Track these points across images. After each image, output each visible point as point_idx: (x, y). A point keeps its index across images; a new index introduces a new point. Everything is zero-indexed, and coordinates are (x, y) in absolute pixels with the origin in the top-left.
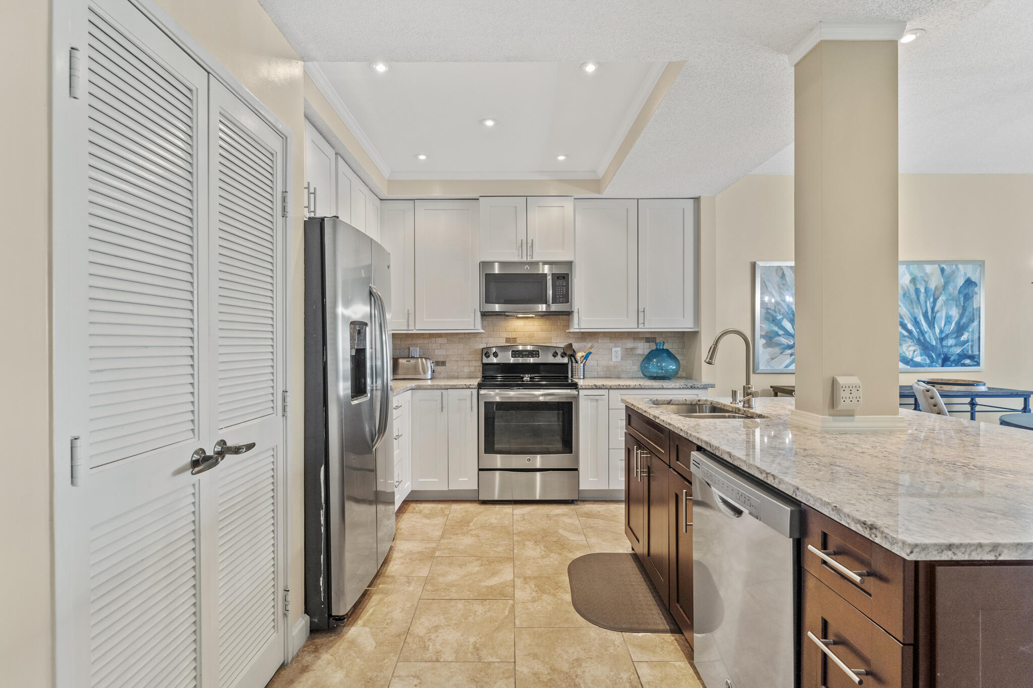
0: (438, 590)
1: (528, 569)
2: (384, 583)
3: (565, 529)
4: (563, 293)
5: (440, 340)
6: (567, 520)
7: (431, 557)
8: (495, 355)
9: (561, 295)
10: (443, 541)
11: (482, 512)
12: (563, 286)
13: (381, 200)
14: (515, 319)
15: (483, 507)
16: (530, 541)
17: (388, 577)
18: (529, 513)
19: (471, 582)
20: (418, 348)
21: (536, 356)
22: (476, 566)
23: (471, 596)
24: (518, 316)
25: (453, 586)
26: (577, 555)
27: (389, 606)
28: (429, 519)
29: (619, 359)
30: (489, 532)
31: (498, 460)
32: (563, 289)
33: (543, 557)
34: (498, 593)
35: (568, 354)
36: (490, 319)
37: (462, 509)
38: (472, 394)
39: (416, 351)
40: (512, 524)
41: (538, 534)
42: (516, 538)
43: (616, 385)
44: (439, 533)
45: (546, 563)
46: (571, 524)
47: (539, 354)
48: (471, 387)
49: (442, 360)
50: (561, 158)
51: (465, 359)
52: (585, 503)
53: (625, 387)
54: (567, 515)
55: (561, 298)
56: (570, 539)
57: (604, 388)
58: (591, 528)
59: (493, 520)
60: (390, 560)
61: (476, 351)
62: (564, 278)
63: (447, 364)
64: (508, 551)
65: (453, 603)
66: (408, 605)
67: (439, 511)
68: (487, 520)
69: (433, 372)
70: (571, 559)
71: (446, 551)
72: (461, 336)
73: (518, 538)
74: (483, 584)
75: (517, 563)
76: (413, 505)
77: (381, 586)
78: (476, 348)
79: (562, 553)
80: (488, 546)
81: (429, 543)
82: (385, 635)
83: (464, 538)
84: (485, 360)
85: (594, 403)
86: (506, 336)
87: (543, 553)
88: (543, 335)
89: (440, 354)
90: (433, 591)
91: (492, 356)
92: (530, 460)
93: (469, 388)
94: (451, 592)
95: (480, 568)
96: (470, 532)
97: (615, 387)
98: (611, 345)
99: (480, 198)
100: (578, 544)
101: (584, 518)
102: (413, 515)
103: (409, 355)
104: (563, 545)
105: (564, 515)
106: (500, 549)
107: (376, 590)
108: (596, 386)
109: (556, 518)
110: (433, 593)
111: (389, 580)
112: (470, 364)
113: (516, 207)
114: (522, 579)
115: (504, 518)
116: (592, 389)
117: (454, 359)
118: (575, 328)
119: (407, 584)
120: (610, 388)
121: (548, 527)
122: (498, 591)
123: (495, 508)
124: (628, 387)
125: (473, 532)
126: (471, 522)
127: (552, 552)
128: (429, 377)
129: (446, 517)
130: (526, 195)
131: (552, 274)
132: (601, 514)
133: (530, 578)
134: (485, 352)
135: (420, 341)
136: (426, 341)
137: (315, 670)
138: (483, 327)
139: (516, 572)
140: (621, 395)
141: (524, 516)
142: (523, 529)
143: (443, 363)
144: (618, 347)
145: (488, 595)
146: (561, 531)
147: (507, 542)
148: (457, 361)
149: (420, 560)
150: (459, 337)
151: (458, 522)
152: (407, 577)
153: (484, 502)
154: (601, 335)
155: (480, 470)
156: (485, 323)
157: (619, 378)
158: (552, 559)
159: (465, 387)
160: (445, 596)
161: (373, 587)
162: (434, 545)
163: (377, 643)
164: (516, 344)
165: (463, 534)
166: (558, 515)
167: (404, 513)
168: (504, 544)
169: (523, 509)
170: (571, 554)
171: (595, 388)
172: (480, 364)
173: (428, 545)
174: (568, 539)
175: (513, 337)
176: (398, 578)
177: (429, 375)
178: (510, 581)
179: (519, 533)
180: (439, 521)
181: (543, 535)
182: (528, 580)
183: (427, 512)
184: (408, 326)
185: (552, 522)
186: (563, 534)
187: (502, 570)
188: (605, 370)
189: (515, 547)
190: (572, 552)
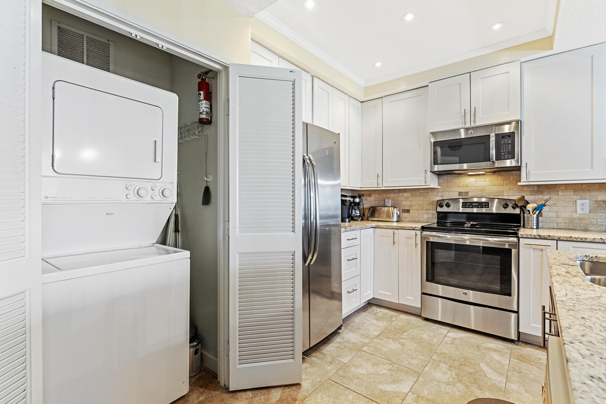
0: (345, 377)
1: (427, 389)
2: (316, 357)
3: (488, 364)
4: (508, 149)
5: (406, 195)
6: (496, 356)
7: (359, 349)
8: (448, 206)
9: (506, 152)
10: (375, 340)
11: (420, 327)
12: (508, 144)
13: (362, 102)
14: (467, 177)
15: (425, 322)
16: (446, 364)
17: (322, 353)
18: (461, 339)
19: (372, 380)
20: (390, 200)
21: (485, 207)
22: (386, 369)
23: (364, 392)
24: (469, 174)
25: (358, 378)
26: (485, 395)
27: (307, 375)
28: (378, 321)
29: (587, 211)
30: (415, 344)
31: (440, 289)
32: (508, 146)
33: (448, 384)
34: (386, 400)
35: (519, 205)
36: (444, 177)
37: (406, 320)
38: (416, 235)
39: (389, 202)
40: (439, 343)
41: (458, 361)
42: (434, 357)
43: (566, 237)
44: (376, 333)
45: (447, 390)
46: (498, 362)
47: (488, 205)
48: (416, 229)
49: (407, 209)
50: (497, 27)
51: (424, 208)
52: (528, 345)
53: (579, 240)
54: (500, 351)
55: (506, 155)
56: (488, 375)
57: (550, 238)
58: (519, 373)
59: (425, 336)
60: (332, 342)
61: (433, 202)
62: (509, 136)
63: (411, 212)
64: (420, 366)
65: (348, 392)
66: (318, 380)
67: (389, 316)
68: (420, 334)
69: (399, 217)
70: (476, 396)
71: (372, 348)
72: (421, 191)
73: (437, 358)
74: (381, 387)
75: (421, 379)
76: (374, 308)
77: (313, 358)
78: (433, 200)
79: (470, 387)
80: (406, 356)
81: (365, 338)
82: (289, 395)
83: (392, 343)
84: (439, 209)
85: (539, 253)
86: (459, 191)
87: (451, 379)
88: (495, 189)
89: (406, 204)
90: (342, 376)
91: (445, 207)
92: (466, 294)
93: (414, 230)
94: (353, 382)
95: (386, 372)
96: (400, 340)
97: (565, 239)
98: (575, 197)
99: (430, 84)
100: (493, 384)
101: (516, 360)
102: (369, 314)
103: (384, 205)
104: (475, 380)
105: (495, 351)
106: (415, 361)
107: (309, 360)
108: (540, 236)
109: (486, 351)
110: (341, 378)
111: (321, 356)
112: (428, 212)
113: (460, 83)
114: (415, 395)
115: (436, 337)
116: (536, 238)
117: (415, 208)
118: (524, 181)
119: (329, 364)
120: (559, 239)
121: (472, 356)
122: (388, 398)
123: (433, 326)
124: (583, 240)
125: (402, 341)
126: (406, 332)
127: (460, 381)
128: (395, 220)
129: (391, 323)
130: (470, 71)
131: (495, 134)
132: (540, 361)
133: (423, 398)
134: (439, 203)
135: (392, 195)
136: (396, 195)
137: (238, 399)
138: (439, 184)
139: (414, 387)
140: (572, 247)
141: (454, 340)
142: (446, 351)
143: (408, 211)
144: (585, 199)
145: (377, 398)
146: (482, 365)
147: (424, 358)
148: (419, 209)
149: (350, 349)
150: (420, 191)
151: (396, 329)
152: (333, 359)
153: (427, 319)
154: (561, 188)
155: (423, 293)
156: (441, 180)
157: (586, 230)
158: (455, 389)
159: (411, 228)
160: (346, 384)
161: (309, 358)
162: (366, 341)
163: (280, 398)
164: (469, 197)
165: (394, 340)
166: (489, 349)
167: (365, 312)
168: (421, 359)
169: (457, 334)
170: (479, 391)
171: (539, 238)
172: (435, 212)
173: (362, 340)
174: (486, 376)
175: (465, 191)
176: (327, 357)
177: (395, 219)
178: (404, 393)
179: (441, 354)
180: (383, 324)
181: (463, 363)
182: (420, 399)
183: (379, 316)
184: (378, 184)
185: (479, 353)
186: (483, 368)
187: (404, 380)
188: (567, 221)
189: (428, 365)
190: (481, 389)
